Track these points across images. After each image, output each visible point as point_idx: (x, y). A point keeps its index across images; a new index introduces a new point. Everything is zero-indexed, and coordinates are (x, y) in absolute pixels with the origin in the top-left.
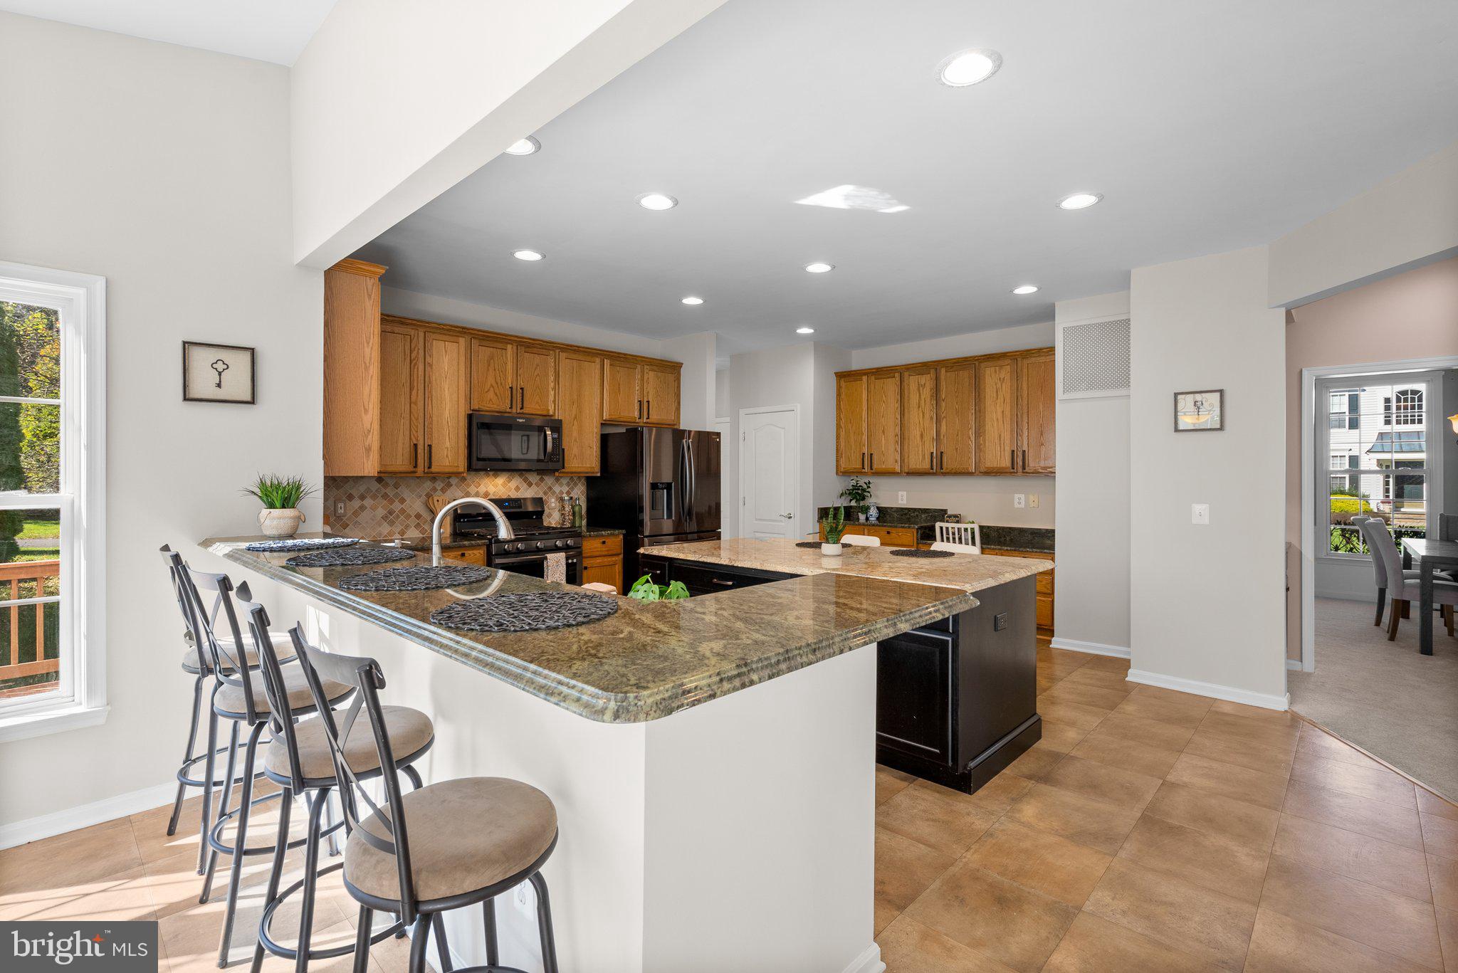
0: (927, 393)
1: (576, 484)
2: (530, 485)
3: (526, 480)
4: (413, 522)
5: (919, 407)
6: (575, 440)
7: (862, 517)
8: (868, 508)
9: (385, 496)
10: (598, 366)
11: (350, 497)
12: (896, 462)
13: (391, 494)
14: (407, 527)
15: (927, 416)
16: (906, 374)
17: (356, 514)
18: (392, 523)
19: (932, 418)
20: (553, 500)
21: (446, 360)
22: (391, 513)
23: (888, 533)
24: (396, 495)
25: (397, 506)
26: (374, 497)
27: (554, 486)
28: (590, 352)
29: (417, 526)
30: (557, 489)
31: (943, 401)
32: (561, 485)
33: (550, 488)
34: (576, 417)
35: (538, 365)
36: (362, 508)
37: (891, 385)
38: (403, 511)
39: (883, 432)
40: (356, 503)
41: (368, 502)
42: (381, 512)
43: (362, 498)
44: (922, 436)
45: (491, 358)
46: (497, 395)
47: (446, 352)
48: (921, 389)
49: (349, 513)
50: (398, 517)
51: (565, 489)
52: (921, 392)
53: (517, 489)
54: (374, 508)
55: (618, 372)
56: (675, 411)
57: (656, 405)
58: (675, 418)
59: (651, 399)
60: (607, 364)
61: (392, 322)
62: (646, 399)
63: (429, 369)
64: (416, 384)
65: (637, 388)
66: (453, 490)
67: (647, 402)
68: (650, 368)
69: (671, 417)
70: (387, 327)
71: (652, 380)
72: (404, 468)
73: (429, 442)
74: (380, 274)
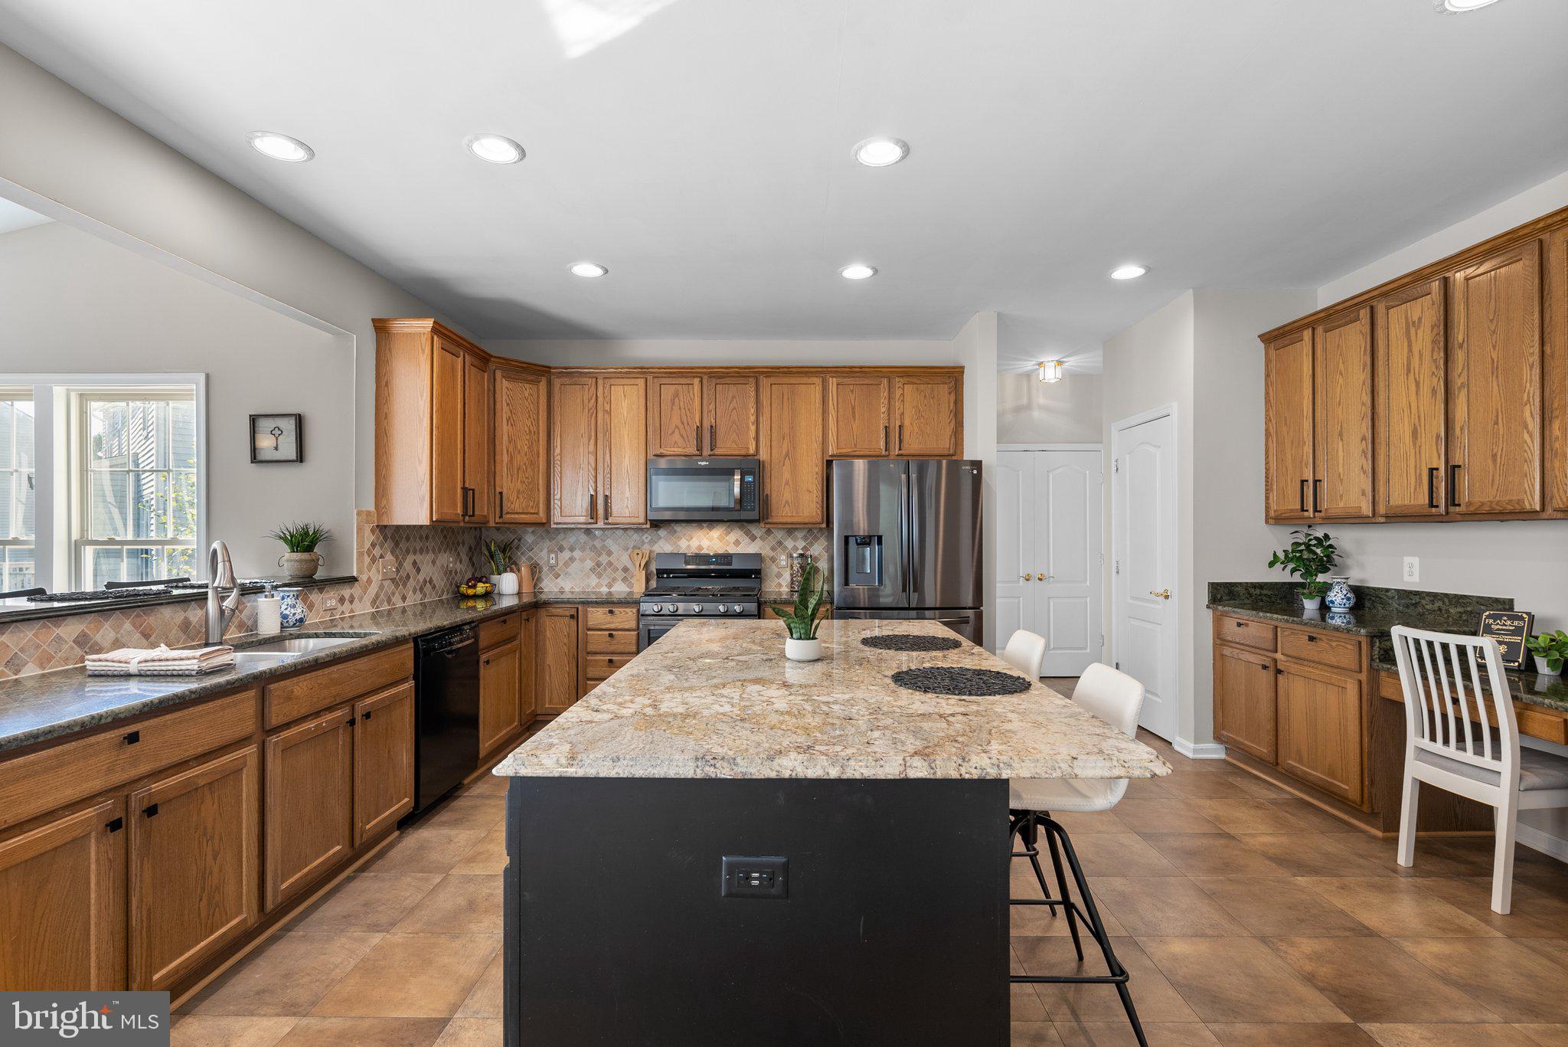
0: (1425, 338)
1: (816, 539)
2: (753, 538)
3: (748, 533)
4: (620, 574)
5: (1409, 371)
6: (787, 483)
7: (1310, 606)
8: (1327, 588)
9: (594, 548)
10: (819, 388)
11: (561, 549)
12: (1364, 494)
13: (598, 544)
14: (614, 580)
15: (1425, 390)
16: (1381, 309)
17: (566, 565)
18: (599, 576)
19: (1434, 391)
20: (783, 557)
21: (625, 405)
22: (598, 565)
23: (1311, 639)
24: (604, 547)
25: (604, 559)
26: (583, 549)
27: (786, 540)
28: (807, 372)
29: (624, 580)
30: (789, 543)
31: (1461, 346)
32: (795, 540)
33: (780, 543)
34: (787, 455)
35: (734, 397)
36: (572, 559)
37: (1354, 336)
38: (610, 564)
39: (1341, 435)
40: (566, 554)
41: (577, 554)
42: (589, 564)
43: (572, 549)
44: (1415, 433)
45: (676, 395)
46: (683, 437)
47: (625, 396)
48: (1413, 330)
49: (561, 564)
50: (605, 569)
51: (801, 544)
52: (1413, 338)
53: (737, 543)
54: (582, 560)
55: (852, 391)
56: (951, 436)
57: (916, 429)
58: (952, 445)
59: (907, 422)
60: (833, 382)
61: (571, 374)
62: (898, 424)
63: (607, 416)
64: (593, 434)
65: (883, 410)
66: (661, 543)
67: (900, 426)
68: (906, 380)
69: (944, 444)
70: (567, 380)
71: (909, 396)
72: (582, 519)
73: (608, 493)
74: (429, 323)
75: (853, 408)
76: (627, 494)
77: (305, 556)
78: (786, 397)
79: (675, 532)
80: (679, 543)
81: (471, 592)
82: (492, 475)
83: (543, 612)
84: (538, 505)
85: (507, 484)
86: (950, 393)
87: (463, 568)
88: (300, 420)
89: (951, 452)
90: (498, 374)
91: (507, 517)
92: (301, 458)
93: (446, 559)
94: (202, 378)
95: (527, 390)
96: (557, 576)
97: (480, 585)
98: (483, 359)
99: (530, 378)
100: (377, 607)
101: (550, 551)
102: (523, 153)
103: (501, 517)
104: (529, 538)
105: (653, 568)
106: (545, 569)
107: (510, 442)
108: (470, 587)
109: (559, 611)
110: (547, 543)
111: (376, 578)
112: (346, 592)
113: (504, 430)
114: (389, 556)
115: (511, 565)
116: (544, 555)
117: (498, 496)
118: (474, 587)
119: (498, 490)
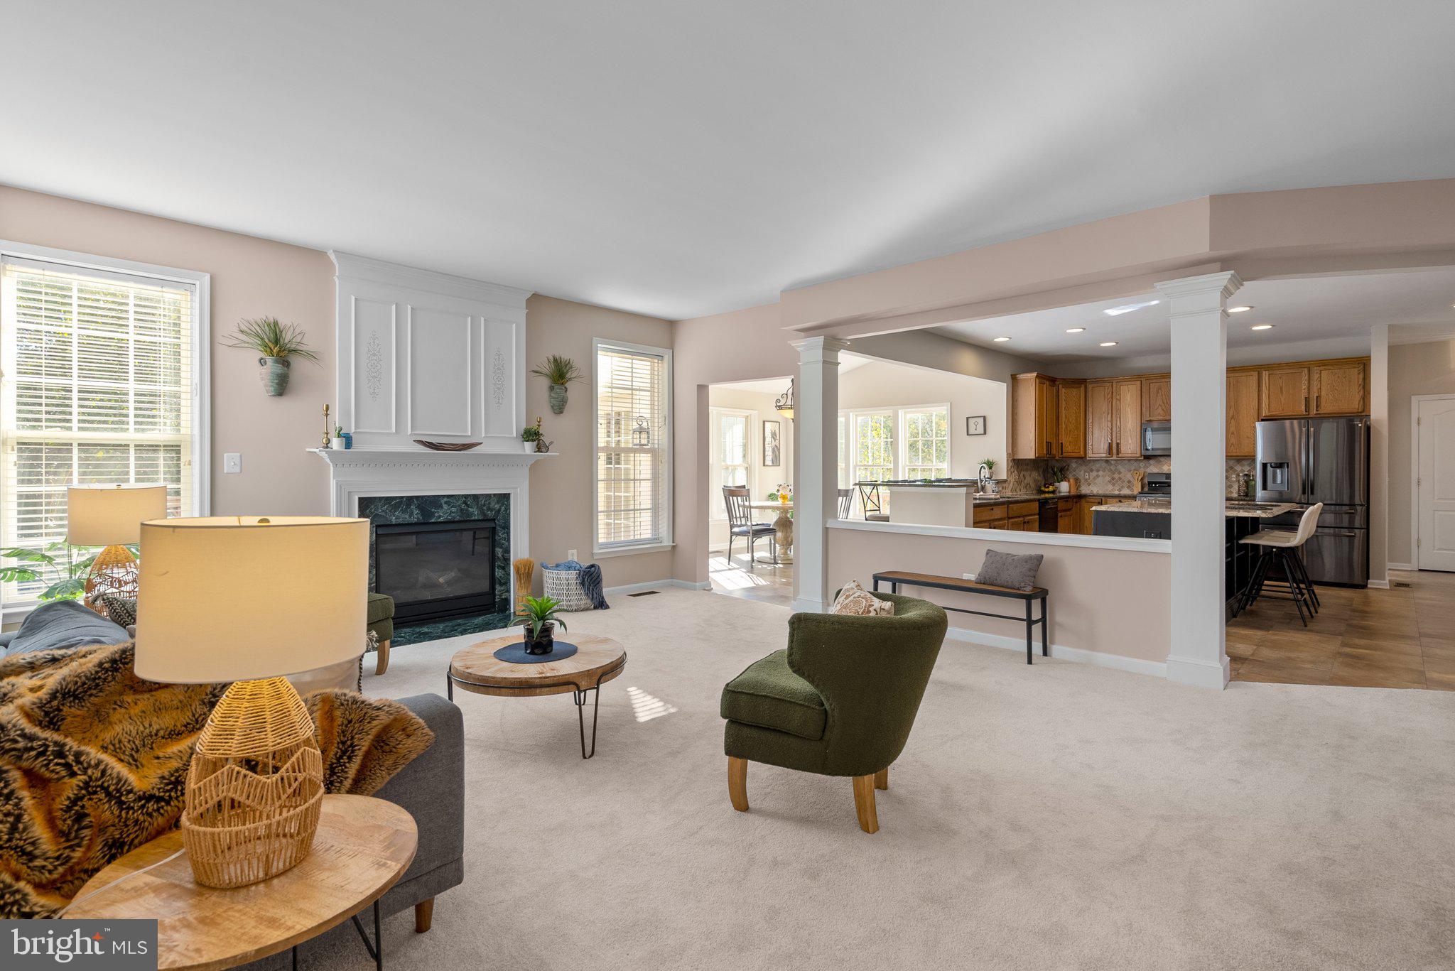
4: (1126, 484)
6: (1233, 433)
9: (1110, 470)
10: (1257, 381)
11: (1092, 471)
13: (1113, 468)
14: (1122, 485)
17: (1095, 478)
18: (1114, 485)
20: (1234, 476)
21: (1129, 395)
22: (1113, 479)
24: (1116, 469)
25: (1116, 476)
26: (1104, 471)
27: (1235, 466)
29: (1129, 487)
30: (1237, 468)
32: (1242, 466)
36: (1098, 476)
38: (1120, 478)
40: (1094, 474)
41: (1101, 473)
42: (1108, 478)
43: (1098, 471)
45: (1160, 388)
46: (1164, 410)
47: (1129, 391)
49: (1092, 478)
50: (1117, 481)
51: (1246, 468)
54: (1104, 476)
55: (1280, 378)
56: (1360, 401)
57: (1331, 397)
58: (1360, 406)
59: (1323, 393)
60: (1265, 374)
61: (1097, 381)
62: (1316, 395)
63: (1118, 402)
64: (1110, 412)
65: (1304, 387)
66: (1151, 467)
67: (1317, 397)
68: (1322, 368)
69: (1354, 405)
70: (1095, 385)
71: (1326, 378)
72: (1104, 455)
73: (1118, 441)
74: (1035, 374)
75: (1281, 388)
76: (1130, 441)
78: (1232, 384)
79: (1160, 461)
80: (1163, 468)
81: (1047, 490)
82: (1058, 435)
83: (1083, 501)
84: (1080, 449)
85: (1065, 439)
86: (1359, 374)
87: (1040, 478)
88: (984, 417)
89: (1360, 411)
90: (1060, 386)
91: (1065, 455)
92: (985, 433)
93: (1035, 475)
94: (949, 405)
95: (1074, 391)
96: (1089, 485)
97: (1051, 487)
98: (1053, 381)
99: (1077, 386)
101: (1085, 472)
102: (1084, 329)
103: (1062, 454)
104: (1074, 465)
105: (1146, 481)
106: (1083, 481)
107: (1066, 418)
108: (1045, 487)
109: (1092, 500)
110: (1084, 468)
111: (1013, 480)
112: (1004, 485)
113: (1063, 412)
114: (1016, 472)
115: (1064, 478)
116: (1082, 473)
117: (1060, 445)
118: (1048, 487)
119: (1060, 442)
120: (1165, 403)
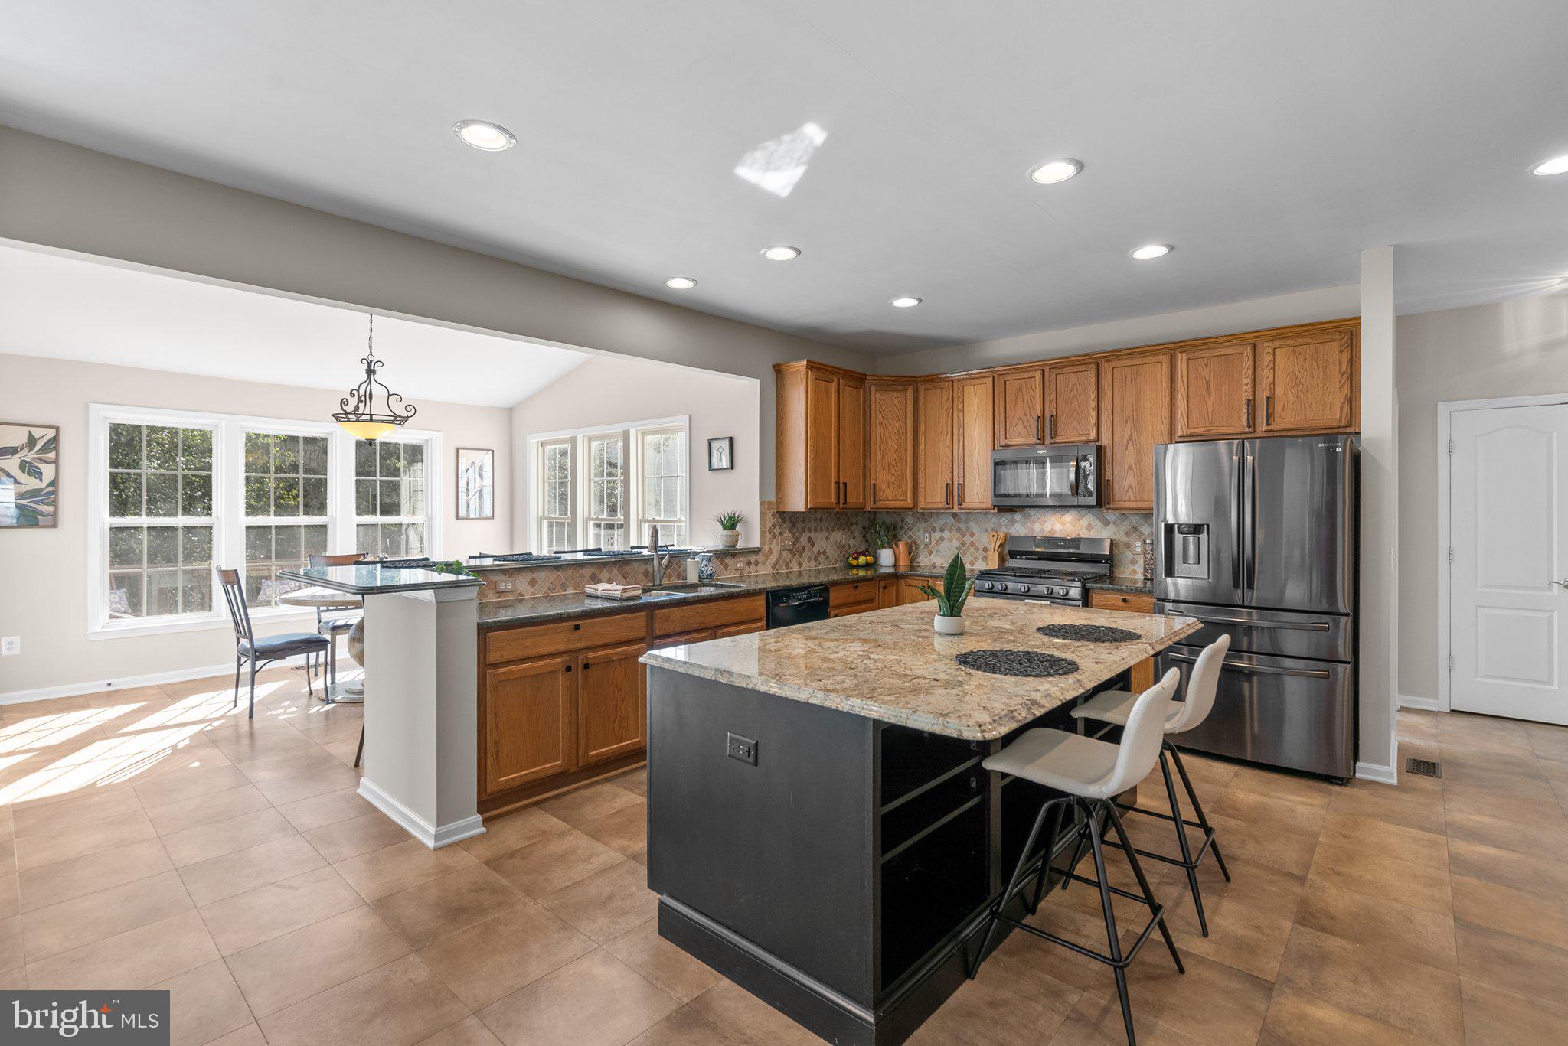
2: (1106, 523)
3: (1100, 518)
6: (1131, 468)
9: (959, 530)
10: (1166, 366)
11: (934, 530)
13: (963, 526)
14: (976, 558)
17: (938, 543)
20: (1139, 543)
21: (976, 402)
22: (963, 544)
24: (968, 529)
25: (968, 539)
26: (951, 530)
27: (1142, 525)
28: (1153, 351)
29: (983, 558)
30: (1146, 530)
33: (1135, 529)
34: (1130, 439)
35: (1075, 385)
36: (942, 539)
38: (972, 544)
40: (937, 535)
41: (946, 534)
42: (956, 543)
43: (942, 530)
45: (1020, 389)
46: (1026, 428)
47: (975, 395)
49: (933, 543)
50: (969, 549)
53: (1090, 527)
54: (950, 540)
55: (1206, 365)
56: (1343, 405)
57: (1292, 399)
58: (1344, 415)
59: (1279, 392)
60: (1181, 359)
61: (932, 380)
62: (1266, 394)
63: (960, 414)
64: (949, 430)
65: (1246, 381)
66: (1017, 526)
67: (1268, 398)
68: (1276, 344)
69: (1332, 414)
70: (927, 386)
71: (1284, 362)
72: (941, 506)
73: (961, 482)
74: (804, 362)
75: (1208, 384)
76: (978, 482)
77: (729, 532)
78: (1129, 380)
79: (1030, 515)
80: (1034, 527)
81: (854, 562)
82: (866, 472)
83: (902, 582)
84: (906, 493)
85: (882, 478)
86: (1341, 352)
87: (856, 543)
88: (731, 440)
89: (1343, 423)
90: (873, 388)
91: (880, 504)
92: (732, 467)
93: (838, 536)
94: (688, 416)
95: (896, 398)
96: (930, 553)
97: (862, 557)
98: (858, 380)
99: (900, 388)
100: (777, 570)
101: (926, 531)
102: (799, 252)
103: (876, 503)
104: (910, 520)
105: (1007, 548)
106: (922, 547)
107: (882, 443)
108: (854, 558)
109: (914, 582)
110: (923, 525)
111: (776, 549)
112: (753, 558)
113: (877, 433)
114: (787, 534)
115: (893, 541)
116: (921, 535)
117: (872, 486)
118: (856, 558)
119: (873, 482)
120: (1028, 415)
